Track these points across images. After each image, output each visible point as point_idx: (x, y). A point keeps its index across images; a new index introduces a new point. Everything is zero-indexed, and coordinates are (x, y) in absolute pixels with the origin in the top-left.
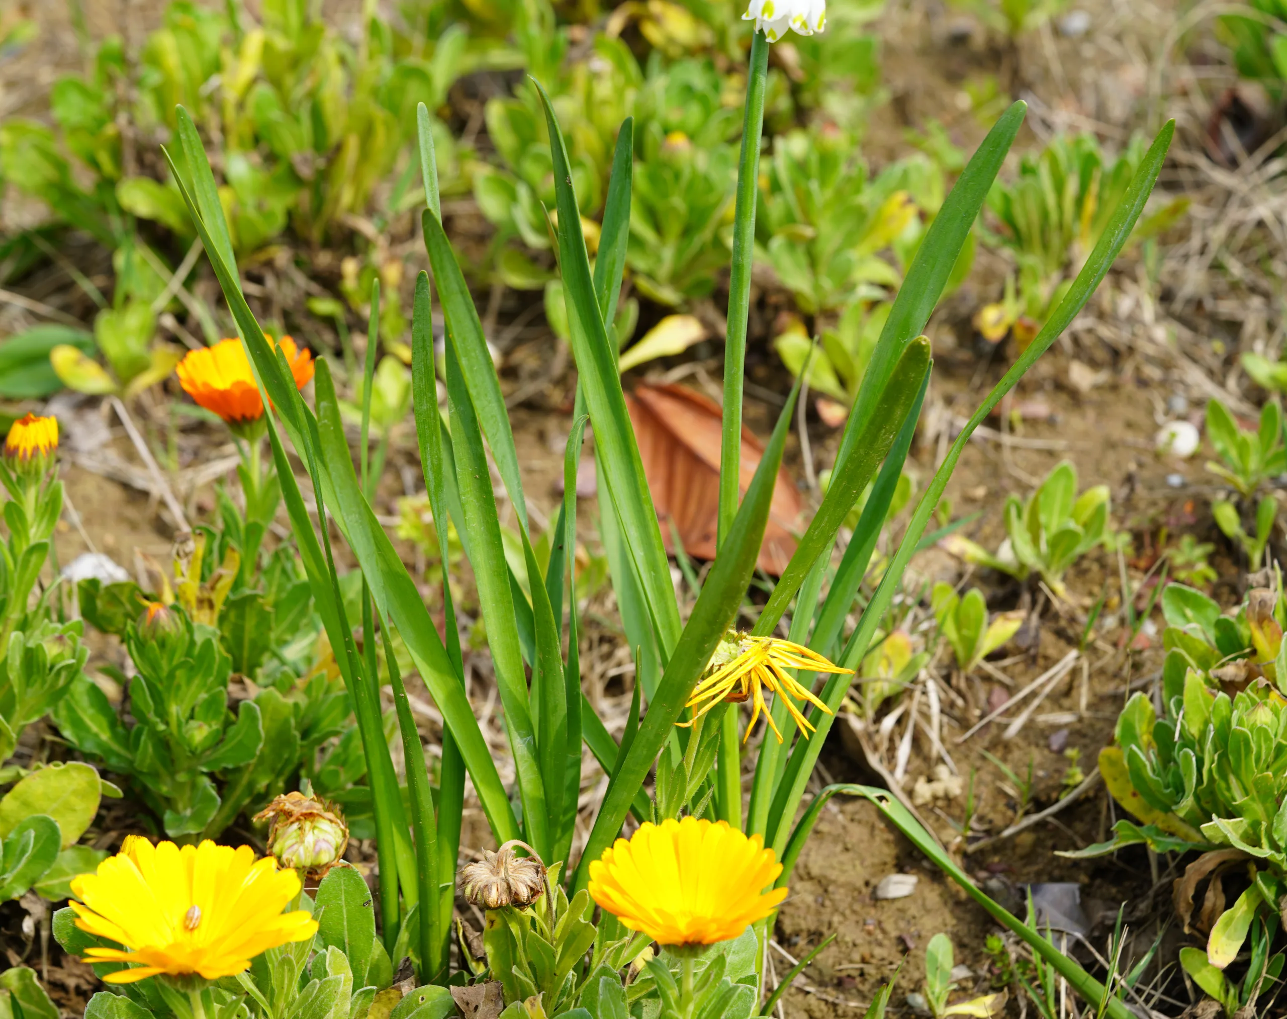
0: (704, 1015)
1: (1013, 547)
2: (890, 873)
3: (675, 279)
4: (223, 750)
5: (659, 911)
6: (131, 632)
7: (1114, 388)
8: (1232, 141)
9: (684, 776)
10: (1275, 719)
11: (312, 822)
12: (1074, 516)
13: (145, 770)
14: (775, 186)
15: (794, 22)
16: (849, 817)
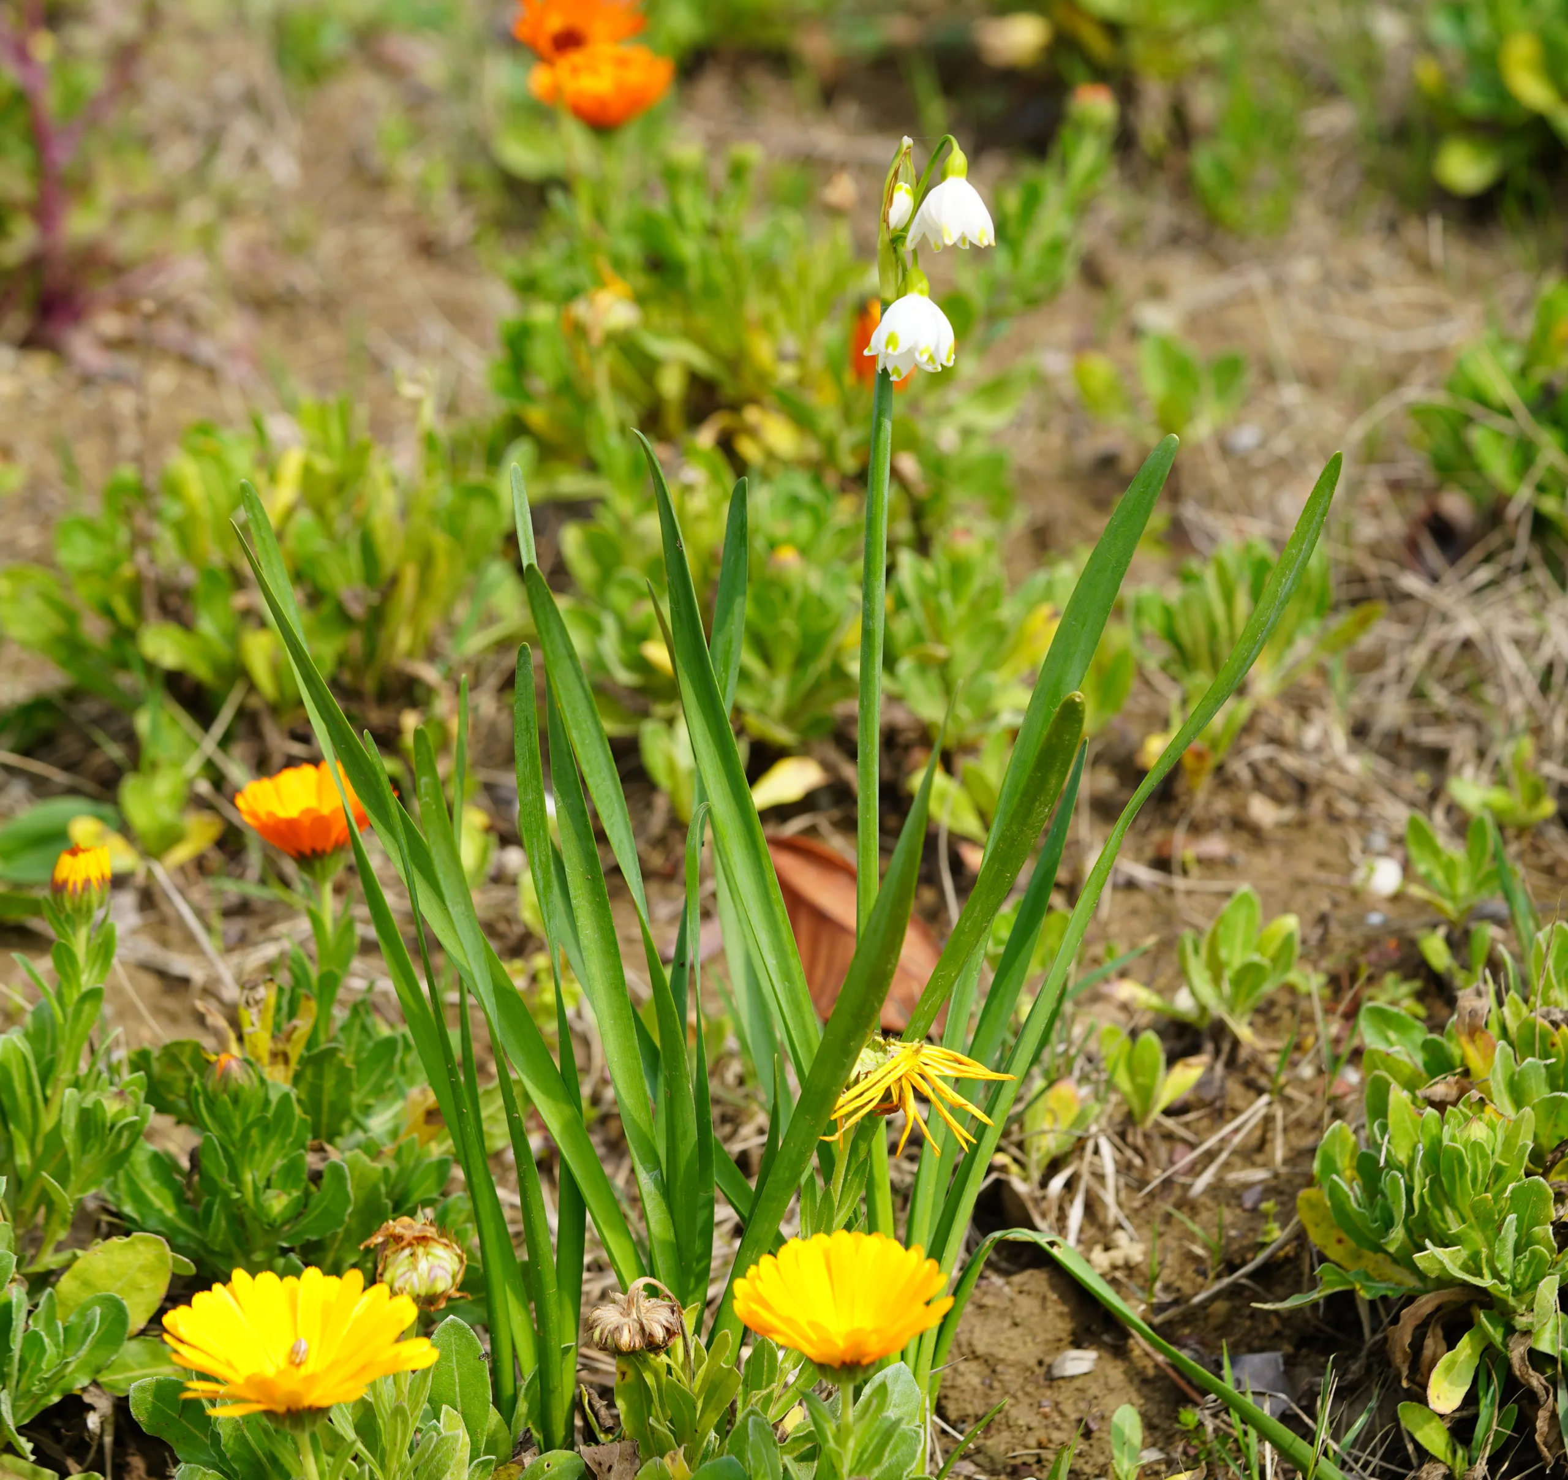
0: (865, 1456)
1: (1193, 993)
2: (1065, 1349)
3: (789, 718)
4: (304, 1221)
5: (813, 1325)
6: (199, 1089)
7: (1302, 824)
8: (1432, 554)
9: (831, 1203)
10: (1491, 1133)
11: (425, 1247)
12: (1259, 949)
13: (217, 1249)
14: (901, 603)
15: (921, 355)
16: (1017, 1289)
